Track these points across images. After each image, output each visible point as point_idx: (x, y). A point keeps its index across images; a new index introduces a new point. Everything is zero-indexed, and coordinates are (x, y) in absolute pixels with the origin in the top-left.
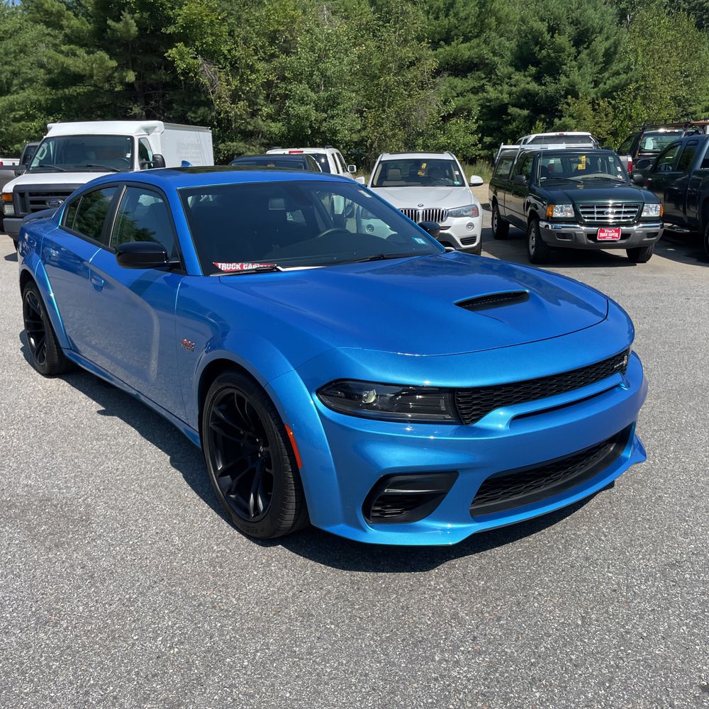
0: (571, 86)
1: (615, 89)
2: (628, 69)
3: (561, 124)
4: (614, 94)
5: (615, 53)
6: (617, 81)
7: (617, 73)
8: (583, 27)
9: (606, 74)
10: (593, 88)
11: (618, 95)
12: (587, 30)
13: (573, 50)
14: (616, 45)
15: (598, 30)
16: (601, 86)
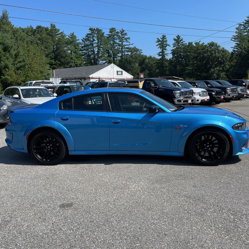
0: (6, 65)
1: (21, 67)
2: (24, 61)
3: (4, 78)
4: (21, 68)
5: (18, 55)
6: (21, 65)
7: (20, 62)
8: (6, 46)
9: (16, 62)
10: (13, 66)
11: (22, 69)
12: (7, 47)
13: (4, 53)
14: (18, 52)
15: (11, 47)
16: (16, 65)
